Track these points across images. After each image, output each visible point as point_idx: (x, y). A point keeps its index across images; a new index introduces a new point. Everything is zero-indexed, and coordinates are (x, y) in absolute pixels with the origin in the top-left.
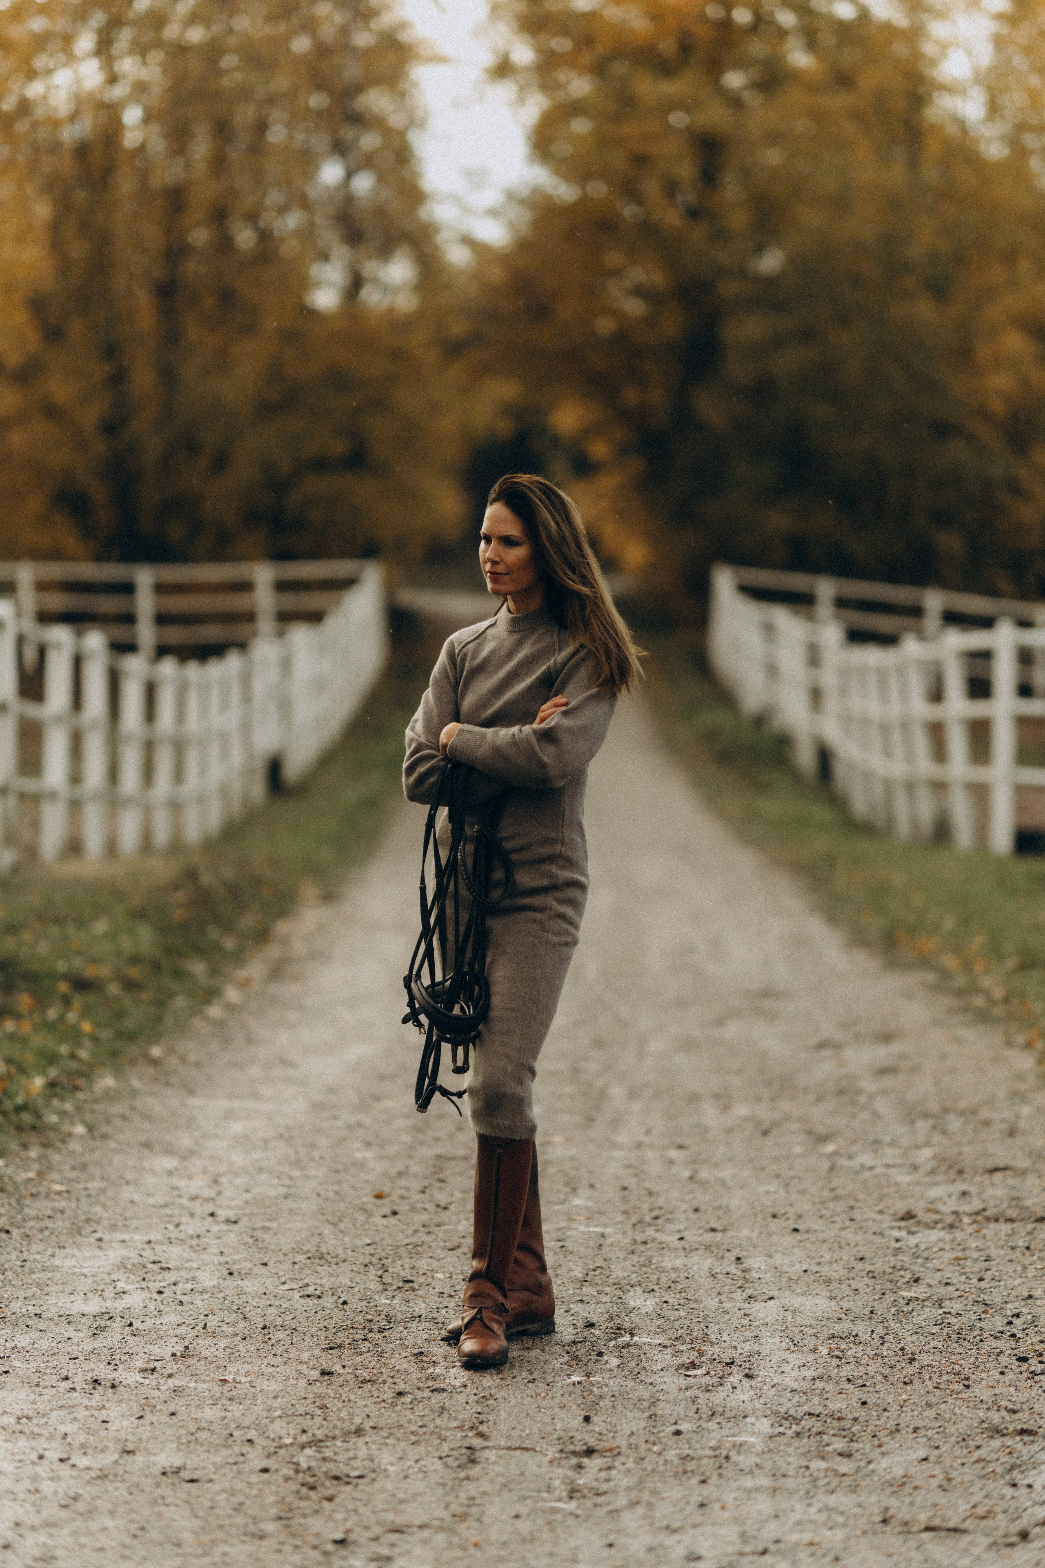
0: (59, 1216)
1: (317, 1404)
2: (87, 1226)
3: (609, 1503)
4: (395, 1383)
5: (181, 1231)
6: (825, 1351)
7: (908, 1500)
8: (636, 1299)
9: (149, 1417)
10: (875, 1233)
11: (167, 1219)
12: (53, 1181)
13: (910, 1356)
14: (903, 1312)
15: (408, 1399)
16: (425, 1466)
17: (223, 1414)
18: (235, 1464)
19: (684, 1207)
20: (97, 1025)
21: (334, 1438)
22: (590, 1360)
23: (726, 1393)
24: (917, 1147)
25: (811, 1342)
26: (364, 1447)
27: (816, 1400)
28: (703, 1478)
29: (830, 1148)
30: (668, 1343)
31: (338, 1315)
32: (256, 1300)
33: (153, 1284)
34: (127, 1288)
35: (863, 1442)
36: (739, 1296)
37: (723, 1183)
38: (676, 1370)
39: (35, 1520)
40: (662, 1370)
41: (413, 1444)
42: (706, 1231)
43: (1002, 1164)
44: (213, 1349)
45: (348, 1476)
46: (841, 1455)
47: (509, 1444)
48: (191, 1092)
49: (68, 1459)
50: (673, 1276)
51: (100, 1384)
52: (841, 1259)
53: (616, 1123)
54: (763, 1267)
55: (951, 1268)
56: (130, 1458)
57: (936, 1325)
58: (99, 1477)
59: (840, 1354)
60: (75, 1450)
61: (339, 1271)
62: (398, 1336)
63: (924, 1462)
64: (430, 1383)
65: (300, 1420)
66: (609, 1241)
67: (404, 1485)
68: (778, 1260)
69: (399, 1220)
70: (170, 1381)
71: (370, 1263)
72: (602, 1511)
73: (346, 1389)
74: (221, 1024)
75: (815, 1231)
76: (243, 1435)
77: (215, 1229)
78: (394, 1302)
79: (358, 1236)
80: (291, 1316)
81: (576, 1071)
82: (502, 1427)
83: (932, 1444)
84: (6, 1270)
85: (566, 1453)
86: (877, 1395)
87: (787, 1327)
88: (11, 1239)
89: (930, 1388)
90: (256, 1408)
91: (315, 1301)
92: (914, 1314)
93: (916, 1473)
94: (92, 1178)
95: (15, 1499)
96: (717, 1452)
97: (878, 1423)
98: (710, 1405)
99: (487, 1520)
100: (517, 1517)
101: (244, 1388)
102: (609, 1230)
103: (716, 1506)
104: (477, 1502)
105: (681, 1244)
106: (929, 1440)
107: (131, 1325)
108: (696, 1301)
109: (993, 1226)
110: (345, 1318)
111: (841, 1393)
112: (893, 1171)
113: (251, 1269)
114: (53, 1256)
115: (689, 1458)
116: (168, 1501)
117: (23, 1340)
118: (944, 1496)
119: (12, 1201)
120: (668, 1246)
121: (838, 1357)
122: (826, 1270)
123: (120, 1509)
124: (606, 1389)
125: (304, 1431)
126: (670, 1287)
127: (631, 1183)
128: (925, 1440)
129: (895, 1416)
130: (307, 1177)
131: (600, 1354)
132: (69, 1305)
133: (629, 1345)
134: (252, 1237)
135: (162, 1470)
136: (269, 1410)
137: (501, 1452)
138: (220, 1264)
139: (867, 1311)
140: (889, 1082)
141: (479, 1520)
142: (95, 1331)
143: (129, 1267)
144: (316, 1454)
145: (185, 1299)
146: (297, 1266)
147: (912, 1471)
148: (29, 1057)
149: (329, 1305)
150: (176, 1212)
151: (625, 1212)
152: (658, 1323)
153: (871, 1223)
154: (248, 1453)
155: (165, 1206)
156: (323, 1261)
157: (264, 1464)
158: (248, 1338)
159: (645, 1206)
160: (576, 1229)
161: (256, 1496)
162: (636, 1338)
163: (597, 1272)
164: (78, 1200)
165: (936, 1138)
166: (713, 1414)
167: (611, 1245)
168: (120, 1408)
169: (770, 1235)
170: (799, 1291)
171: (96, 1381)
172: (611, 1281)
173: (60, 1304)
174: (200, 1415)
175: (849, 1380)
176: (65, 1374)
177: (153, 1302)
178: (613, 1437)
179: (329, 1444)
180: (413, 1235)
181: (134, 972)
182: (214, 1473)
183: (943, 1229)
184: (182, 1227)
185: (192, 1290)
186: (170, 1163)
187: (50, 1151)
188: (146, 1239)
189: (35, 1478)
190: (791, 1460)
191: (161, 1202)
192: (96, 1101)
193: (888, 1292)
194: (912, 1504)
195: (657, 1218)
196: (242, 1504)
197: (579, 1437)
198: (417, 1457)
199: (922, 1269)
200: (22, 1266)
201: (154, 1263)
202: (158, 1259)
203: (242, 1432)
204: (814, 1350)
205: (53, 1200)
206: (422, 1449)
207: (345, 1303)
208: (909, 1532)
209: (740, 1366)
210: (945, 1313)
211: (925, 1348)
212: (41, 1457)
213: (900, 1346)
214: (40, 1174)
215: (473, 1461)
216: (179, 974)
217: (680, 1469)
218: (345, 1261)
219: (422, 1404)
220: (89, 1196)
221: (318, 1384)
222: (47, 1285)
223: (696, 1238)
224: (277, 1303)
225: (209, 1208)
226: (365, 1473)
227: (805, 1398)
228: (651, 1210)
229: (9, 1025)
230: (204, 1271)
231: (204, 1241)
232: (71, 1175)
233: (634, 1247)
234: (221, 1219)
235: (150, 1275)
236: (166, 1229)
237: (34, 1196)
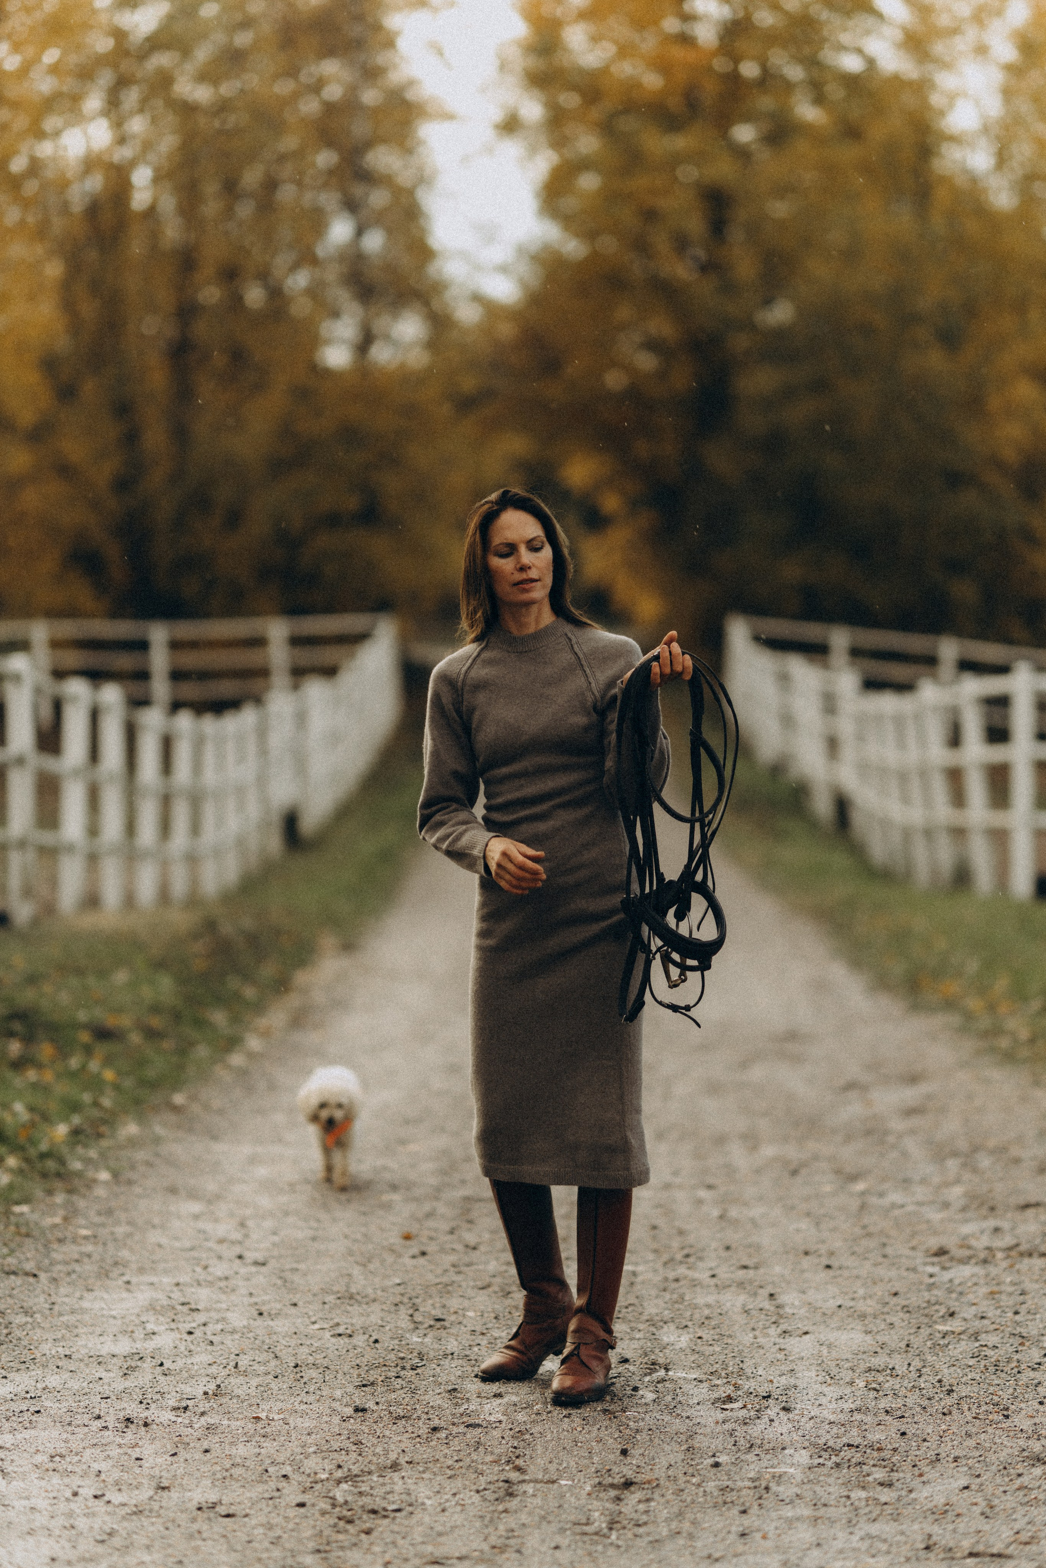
0: (86, 1260)
1: (351, 1440)
2: (115, 1269)
3: (648, 1534)
4: (429, 1419)
5: (208, 1274)
6: (862, 1384)
7: (951, 1527)
8: (669, 1335)
9: (183, 1454)
10: (908, 1269)
11: (194, 1262)
12: (80, 1227)
13: (949, 1387)
14: (939, 1345)
15: (443, 1434)
16: (463, 1500)
17: (257, 1450)
18: (271, 1499)
19: (714, 1245)
20: (119, 1073)
21: (370, 1473)
22: (626, 1394)
23: (763, 1427)
24: (947, 1184)
25: (847, 1376)
26: (400, 1482)
27: (855, 1432)
28: (743, 1508)
29: (860, 1186)
30: (704, 1377)
31: (370, 1355)
32: (287, 1339)
33: (185, 1325)
34: (156, 1330)
35: (903, 1471)
36: (773, 1331)
37: (753, 1221)
38: (713, 1404)
39: (72, 1555)
40: (698, 1404)
41: (450, 1478)
42: (738, 1268)
43: (1033, 1200)
44: (245, 1387)
45: (385, 1509)
46: (881, 1484)
47: (547, 1477)
48: (215, 1138)
49: (103, 1495)
50: (707, 1312)
51: (132, 1422)
52: (875, 1294)
54: (797, 1303)
55: (985, 1303)
56: (165, 1494)
57: (973, 1357)
58: (135, 1513)
59: (878, 1387)
60: (110, 1487)
61: (369, 1310)
62: (431, 1373)
63: (966, 1491)
64: (465, 1419)
65: (336, 1455)
66: (640, 1279)
67: (442, 1518)
68: (812, 1296)
69: (429, 1261)
70: (202, 1419)
71: (401, 1302)
72: (642, 1543)
73: (381, 1425)
74: (243, 1073)
75: (848, 1268)
76: (278, 1471)
77: (243, 1271)
78: (426, 1340)
79: (386, 1277)
80: (324, 1355)
82: (539, 1460)
83: (973, 1472)
84: (34, 1313)
85: (605, 1485)
86: (916, 1426)
87: (823, 1361)
88: (38, 1282)
89: (969, 1418)
90: (290, 1444)
91: (346, 1340)
92: (950, 1347)
93: (958, 1501)
94: (118, 1223)
95: (50, 1535)
96: (757, 1484)
97: (918, 1453)
98: (748, 1437)
99: (527, 1551)
100: (557, 1548)
101: (277, 1425)
103: (758, 1536)
104: (516, 1534)
105: (713, 1281)
106: (970, 1468)
107: (162, 1365)
108: (730, 1336)
109: (1026, 1261)
110: (377, 1356)
111: (879, 1424)
112: (924, 1209)
113: (281, 1310)
114: (81, 1298)
115: (728, 1489)
116: (204, 1535)
117: (54, 1381)
118: (988, 1523)
119: (40, 1247)
120: (700, 1283)
121: (875, 1389)
122: (861, 1306)
123: (157, 1544)
124: (641, 1424)
125: (339, 1467)
126: (703, 1323)
127: (661, 1222)
128: (966, 1469)
129: (934, 1446)
131: (635, 1389)
132: (99, 1346)
133: (663, 1380)
134: (281, 1278)
135: (198, 1506)
136: (303, 1447)
137: (539, 1486)
138: (250, 1305)
139: (903, 1345)
140: (915, 1121)
141: (518, 1551)
142: (126, 1371)
143: (158, 1308)
144: (352, 1488)
145: (215, 1339)
146: (326, 1306)
147: (954, 1499)
148: (52, 1105)
149: (360, 1344)
150: (203, 1255)
151: (656, 1251)
152: (693, 1359)
153: (903, 1260)
154: (284, 1488)
155: (192, 1249)
156: (352, 1302)
157: (300, 1499)
158: (280, 1377)
159: (675, 1244)
161: (293, 1530)
162: (670, 1373)
163: (630, 1309)
164: (104, 1244)
165: (967, 1176)
166: (751, 1447)
167: (643, 1283)
168: (154, 1446)
169: (803, 1271)
170: (832, 1326)
171: (128, 1419)
172: (645, 1318)
173: (90, 1345)
174: (234, 1451)
175: (887, 1412)
176: (97, 1412)
177: (184, 1343)
178: (651, 1469)
179: (365, 1479)
180: (442, 1275)
181: (156, 1022)
182: (250, 1508)
183: (976, 1264)
184: (210, 1270)
185: (222, 1330)
186: (196, 1207)
187: (75, 1198)
188: (175, 1281)
189: (70, 1514)
190: (831, 1490)
191: (188, 1244)
192: (121, 1147)
193: (923, 1326)
194: (954, 1531)
195: (688, 1256)
196: (280, 1537)
197: (617, 1471)
198: (454, 1491)
199: (957, 1304)
200: (51, 1309)
201: (183, 1304)
202: (186, 1300)
203: (277, 1468)
204: (851, 1383)
205: (80, 1244)
206: (459, 1483)
207: (376, 1341)
208: (953, 1559)
209: (777, 1399)
210: (982, 1346)
211: (963, 1380)
212: (75, 1494)
213: (938, 1378)
214: (66, 1219)
215: (511, 1495)
216: (200, 1023)
217: (720, 1500)
218: (374, 1300)
219: (457, 1439)
220: (116, 1240)
221: (352, 1421)
222: (76, 1327)
223: (726, 1275)
224: (309, 1343)
225: (237, 1250)
226: (403, 1505)
227: (843, 1429)
228: (683, 1248)
229: (32, 1075)
230: (234, 1311)
231: (232, 1282)
232: (97, 1219)
233: (666, 1285)
234: (249, 1261)
235: (179, 1316)
236: (194, 1271)
237: (60, 1241)
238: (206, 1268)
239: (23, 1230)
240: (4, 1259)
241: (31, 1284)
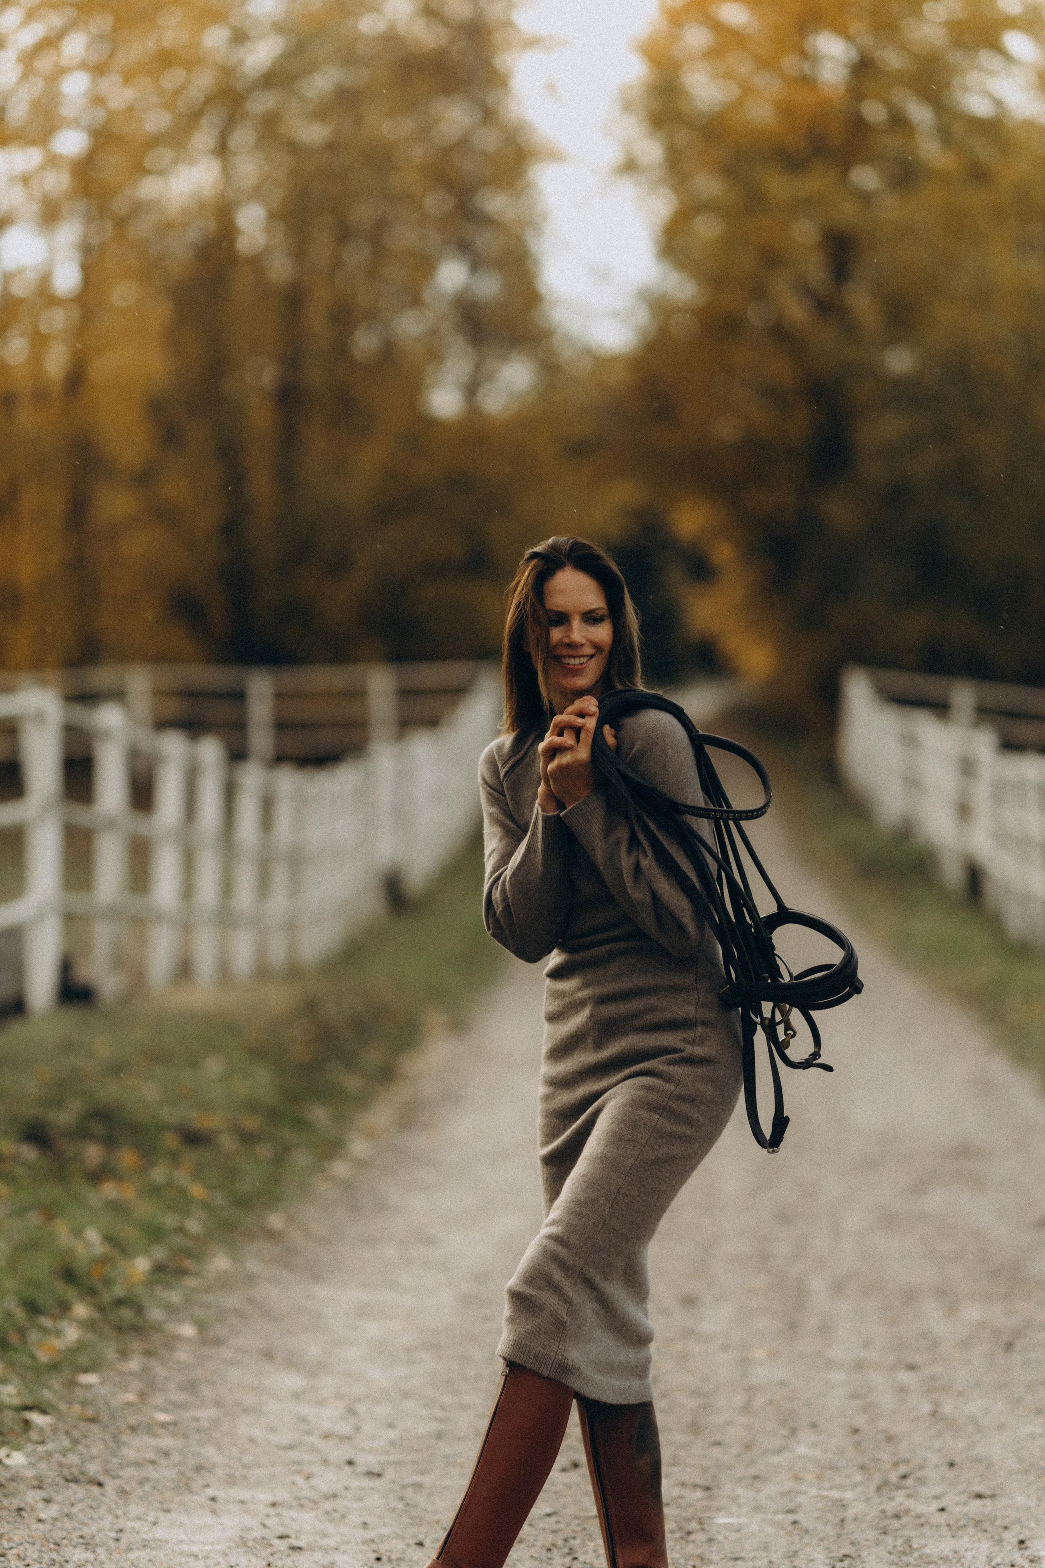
0: (163, 1461)
2: (197, 1476)
5: (311, 1488)
11: (294, 1468)
12: (157, 1407)
19: (934, 1459)
20: (210, 1188)
37: (974, 1421)
42: (969, 1497)
48: (317, 1278)
53: (825, 1329)
66: (851, 1513)
74: (347, 1186)
77: (355, 1483)
81: (764, 1257)
84: (97, 1546)
88: (103, 1495)
94: (202, 1403)
102: (848, 1495)
105: (941, 1518)
113: (403, 1552)
114: (155, 1524)
119: (107, 1437)
120: (927, 1522)
127: (860, 1421)
130: (464, 1407)
134: (401, 1499)
138: (365, 1542)
143: (250, 1544)
148: (130, 1233)
150: (306, 1457)
151: (863, 1468)
155: (291, 1447)
159: (886, 1457)
160: (805, 1493)
164: (186, 1436)
167: (855, 1519)
181: (251, 1123)
184: (315, 1481)
186: (295, 1381)
187: (153, 1363)
188: (271, 1499)
191: (287, 1440)
192: (209, 1290)
195: (904, 1477)
200: (117, 1540)
201: (281, 1537)
202: (286, 1532)
205: (155, 1435)
214: (142, 1395)
216: (301, 1124)
220: (199, 1430)
223: (957, 1509)
225: (345, 1451)
228: (896, 1464)
229: (109, 1190)
230: (344, 1552)
231: (340, 1504)
232: (179, 1397)
233: (885, 1522)
234: (361, 1469)
235: (277, 1556)
236: (294, 1483)
237: (133, 1429)
238: (308, 1478)
239: (90, 1412)
240: (64, 1455)
241: (95, 1499)
